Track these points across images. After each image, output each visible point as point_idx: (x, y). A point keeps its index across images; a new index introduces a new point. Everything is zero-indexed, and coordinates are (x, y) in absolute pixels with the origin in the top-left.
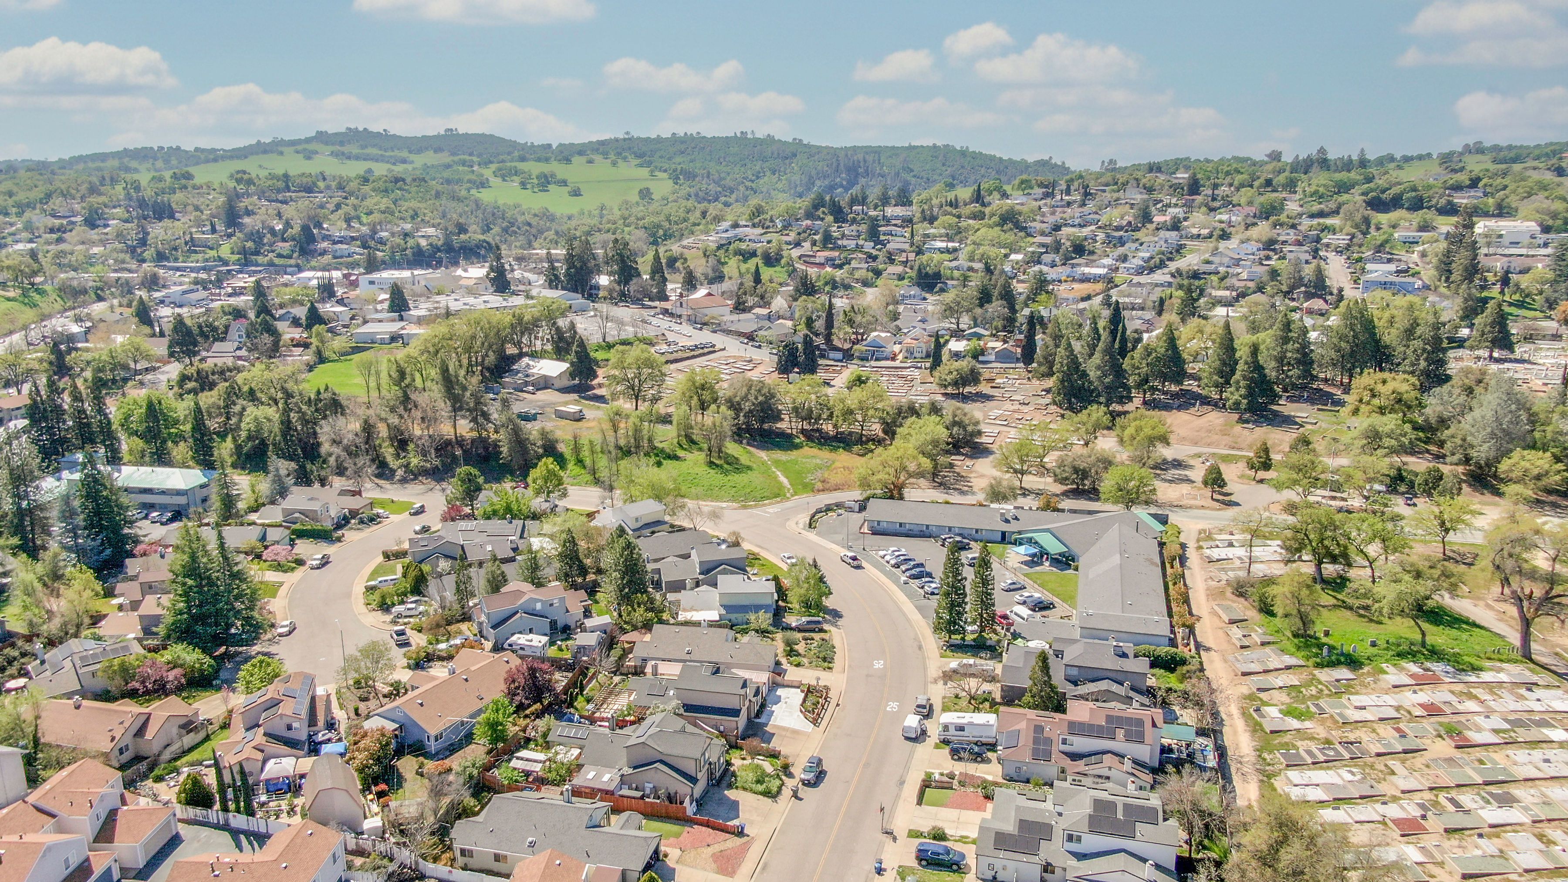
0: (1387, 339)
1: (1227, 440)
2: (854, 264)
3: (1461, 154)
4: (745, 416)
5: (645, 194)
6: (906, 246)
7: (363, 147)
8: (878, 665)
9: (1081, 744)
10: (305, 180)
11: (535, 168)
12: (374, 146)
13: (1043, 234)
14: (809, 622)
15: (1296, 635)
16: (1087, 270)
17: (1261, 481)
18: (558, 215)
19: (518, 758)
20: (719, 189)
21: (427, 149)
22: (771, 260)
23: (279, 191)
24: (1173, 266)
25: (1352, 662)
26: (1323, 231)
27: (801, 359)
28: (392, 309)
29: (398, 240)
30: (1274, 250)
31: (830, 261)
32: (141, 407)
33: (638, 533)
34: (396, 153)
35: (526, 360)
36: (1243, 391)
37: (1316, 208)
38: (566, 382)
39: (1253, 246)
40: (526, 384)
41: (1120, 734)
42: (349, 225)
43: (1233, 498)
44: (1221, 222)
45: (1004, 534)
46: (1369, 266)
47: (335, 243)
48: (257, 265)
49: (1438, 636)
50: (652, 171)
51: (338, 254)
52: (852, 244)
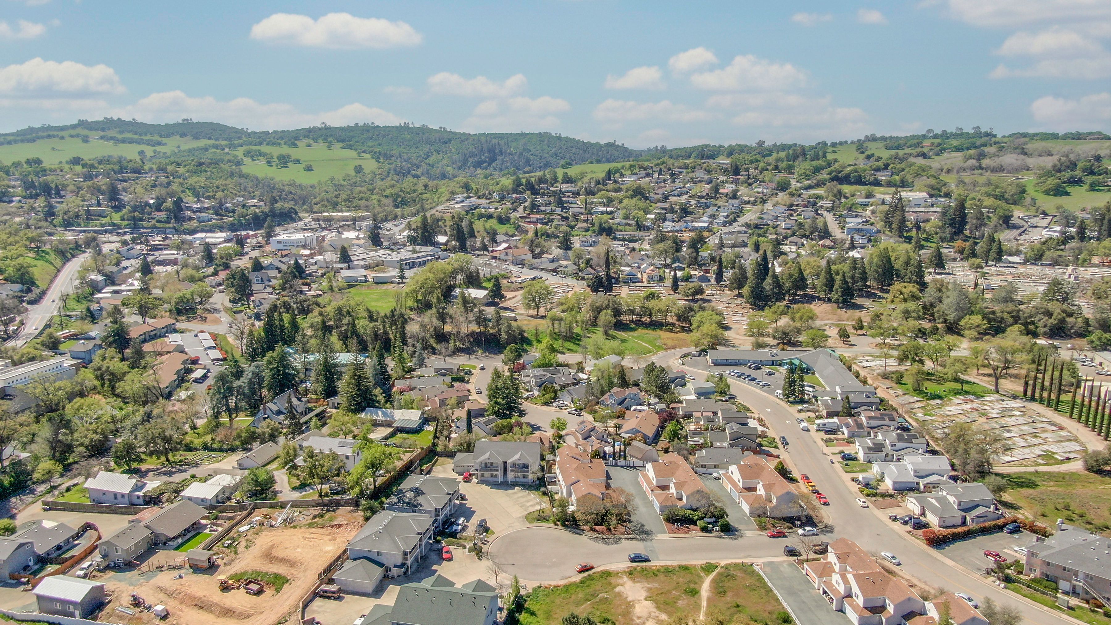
0: (896, 267)
1: (835, 317)
2: (555, 222)
3: (864, 141)
5: (359, 169)
6: (582, 210)
8: (769, 410)
9: (874, 423)
11: (275, 151)
13: (659, 201)
14: (729, 398)
15: (915, 390)
16: (696, 224)
17: (859, 335)
18: (303, 185)
20: (409, 166)
21: (173, 134)
22: (503, 220)
24: (742, 220)
25: (940, 397)
26: (816, 198)
29: (240, 209)
30: (793, 210)
31: (540, 221)
36: (840, 294)
37: (807, 183)
38: (486, 301)
39: (782, 208)
41: (887, 419)
43: (852, 343)
44: (758, 193)
45: (773, 361)
46: (847, 220)
47: (195, 212)
48: (144, 228)
49: (966, 387)
50: (359, 153)
51: (201, 219)
52: (548, 209)
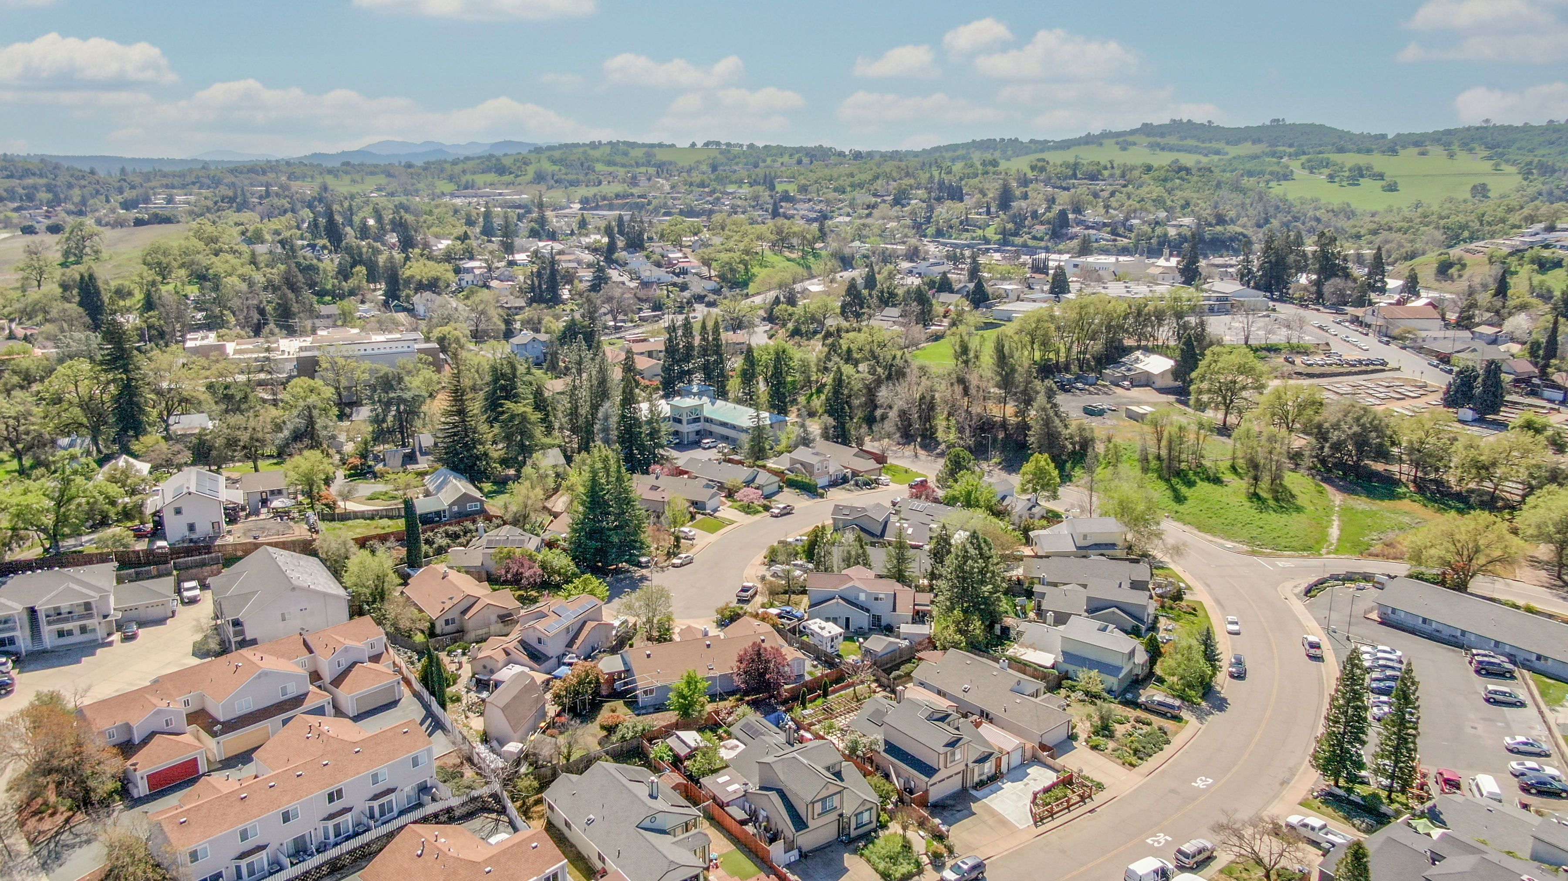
4: (1331, 448)
5: (1480, 190)
7: (1182, 138)
8: (1200, 783)
10: (1091, 168)
11: (1350, 160)
12: (1192, 137)
14: (1160, 704)
18: (1359, 212)
19: (678, 737)
23: (1066, 178)
27: (1478, 391)
28: (1052, 291)
29: (1146, 228)
32: (769, 354)
33: (1083, 552)
34: (1214, 145)
35: (1138, 353)
38: (1170, 382)
40: (1125, 377)
42: (1107, 212)
47: (1088, 228)
48: (1013, 245)
50: (1498, 165)
51: (1087, 239)
